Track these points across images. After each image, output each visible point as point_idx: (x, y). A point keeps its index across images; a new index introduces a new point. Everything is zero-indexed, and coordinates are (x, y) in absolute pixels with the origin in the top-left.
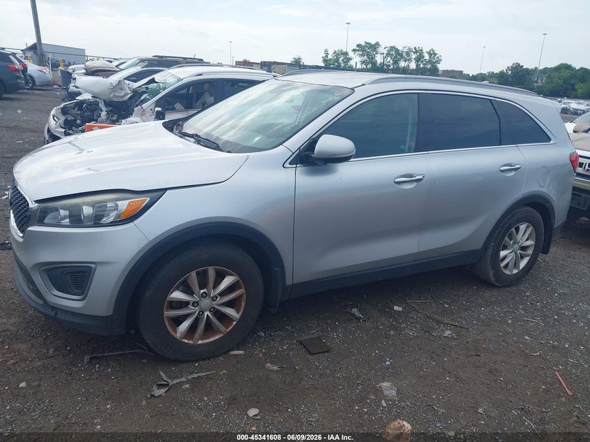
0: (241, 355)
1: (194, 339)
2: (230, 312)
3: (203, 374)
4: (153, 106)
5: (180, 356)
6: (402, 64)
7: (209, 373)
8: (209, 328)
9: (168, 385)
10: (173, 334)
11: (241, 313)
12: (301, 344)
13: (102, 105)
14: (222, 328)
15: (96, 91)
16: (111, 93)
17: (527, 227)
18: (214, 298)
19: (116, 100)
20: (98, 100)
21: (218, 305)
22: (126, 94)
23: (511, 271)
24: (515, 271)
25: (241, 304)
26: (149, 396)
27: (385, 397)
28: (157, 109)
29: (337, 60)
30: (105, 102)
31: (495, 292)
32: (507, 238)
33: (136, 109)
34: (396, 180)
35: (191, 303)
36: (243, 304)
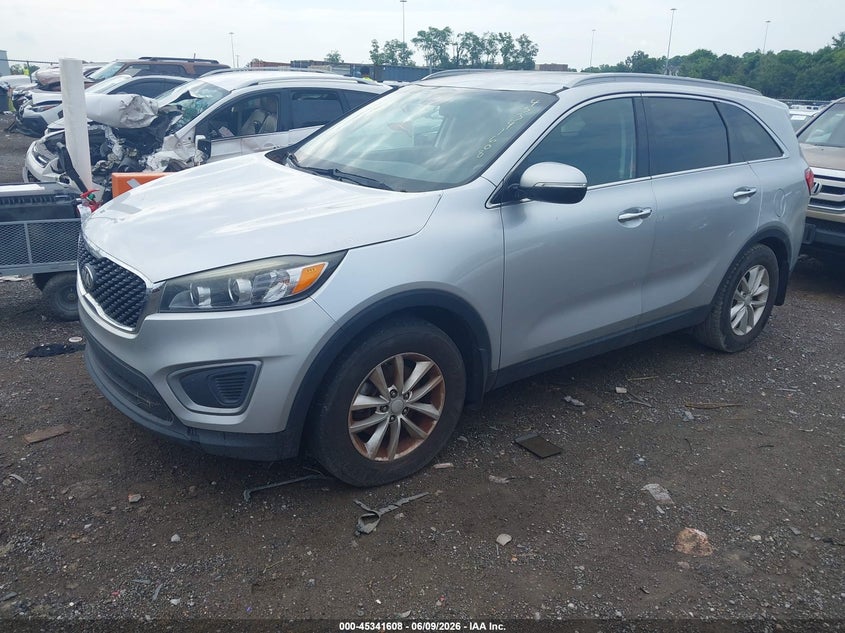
0: (449, 468)
1: (389, 454)
2: (428, 409)
3: (413, 498)
4: (193, 132)
5: (376, 479)
6: (484, 58)
7: (421, 495)
8: (406, 436)
9: (377, 516)
10: (363, 453)
11: (441, 408)
12: (521, 446)
13: (110, 135)
14: (421, 432)
15: (99, 114)
16: (122, 117)
17: (760, 270)
18: (406, 396)
19: (130, 126)
20: (102, 127)
21: (412, 403)
22: (147, 117)
23: (744, 330)
24: (749, 329)
25: (440, 397)
26: (358, 534)
27: (658, 502)
28: (199, 137)
29: (391, 56)
30: (113, 130)
31: (731, 359)
32: (737, 291)
33: (166, 138)
34: (621, 217)
35: (378, 408)
36: (443, 396)
